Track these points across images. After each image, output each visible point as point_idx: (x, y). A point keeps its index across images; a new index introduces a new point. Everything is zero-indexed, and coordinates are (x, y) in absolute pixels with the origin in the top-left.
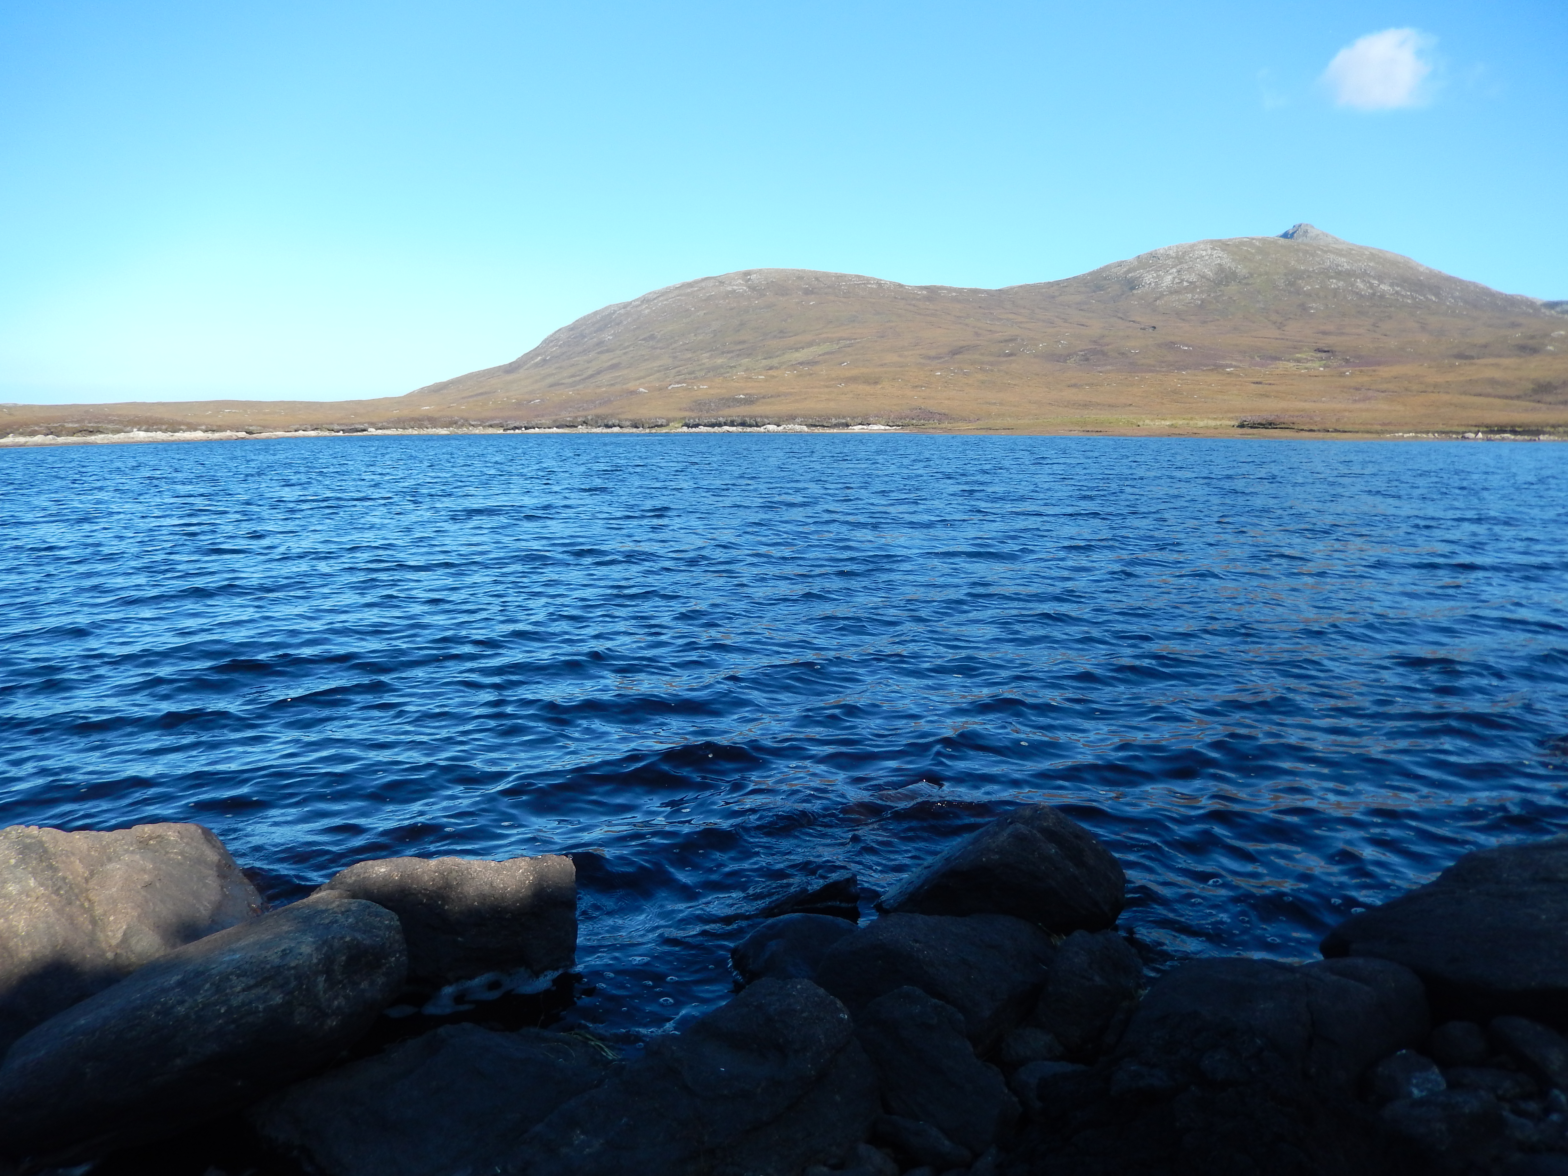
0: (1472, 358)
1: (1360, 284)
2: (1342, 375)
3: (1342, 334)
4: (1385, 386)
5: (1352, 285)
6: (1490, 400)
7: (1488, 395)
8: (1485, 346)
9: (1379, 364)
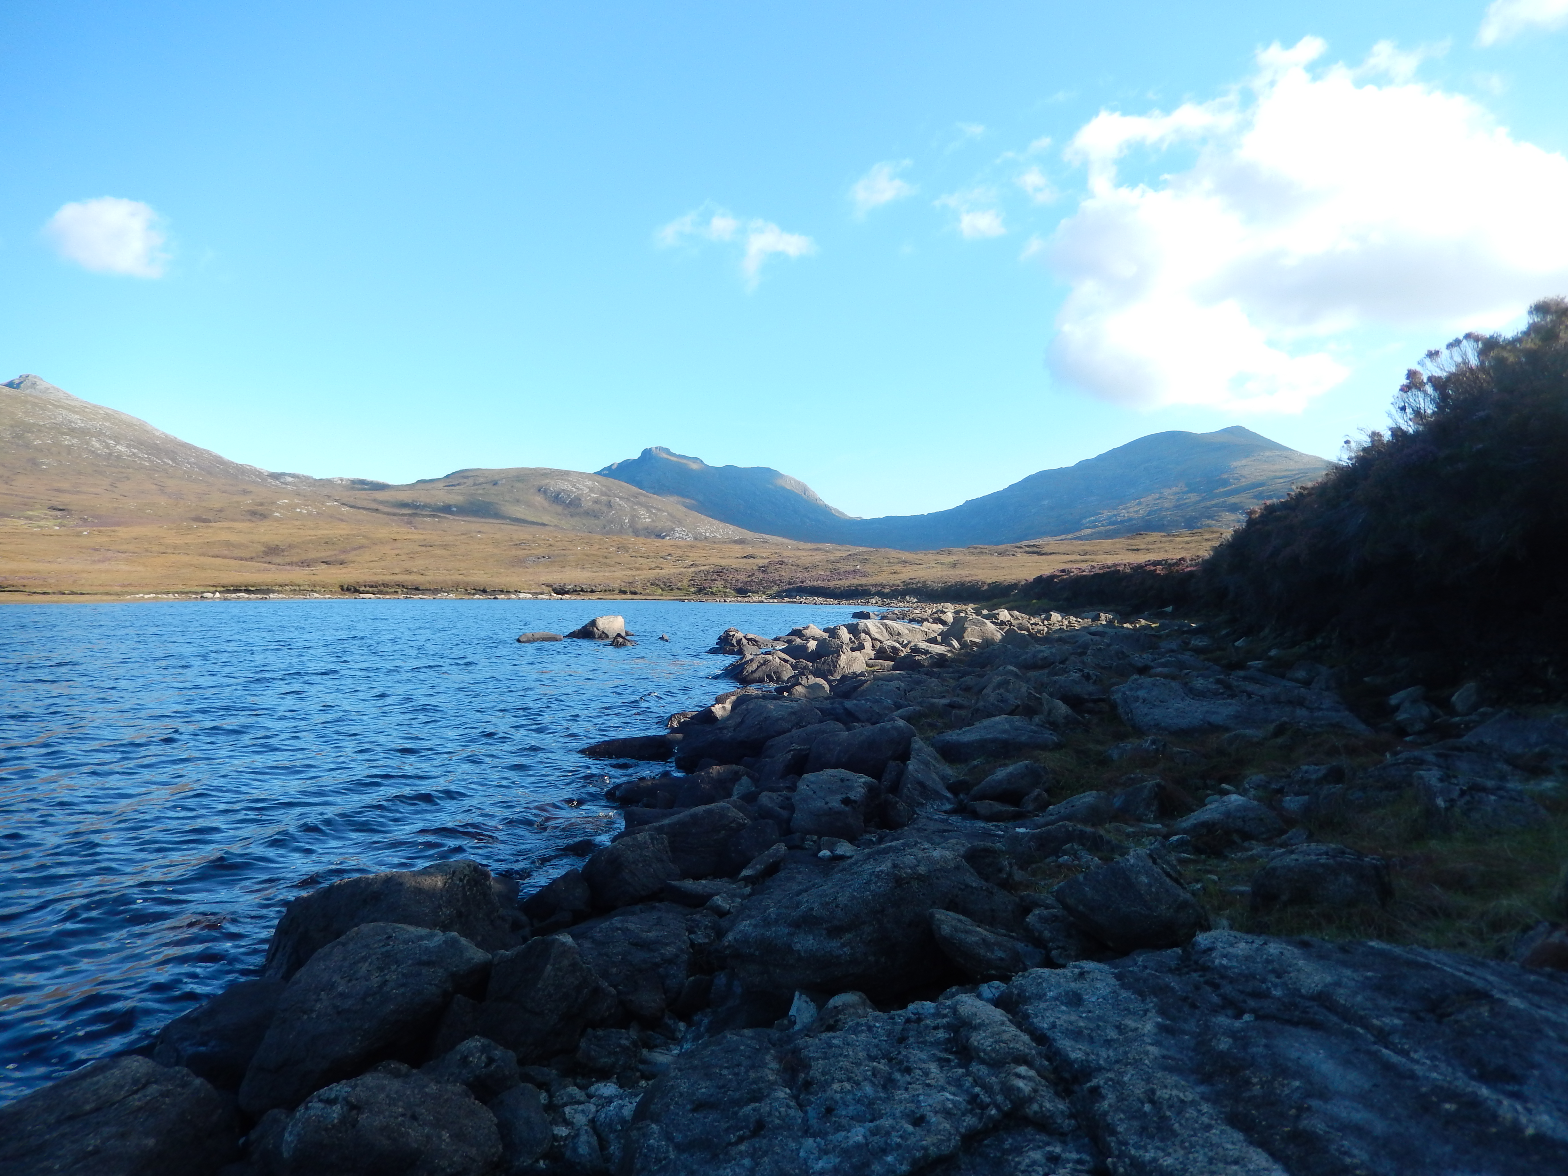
0: (209, 521)
1: (94, 442)
2: (79, 535)
3: (78, 492)
4: (124, 547)
5: (87, 444)
6: (226, 561)
7: (225, 557)
8: (220, 511)
9: (118, 524)
